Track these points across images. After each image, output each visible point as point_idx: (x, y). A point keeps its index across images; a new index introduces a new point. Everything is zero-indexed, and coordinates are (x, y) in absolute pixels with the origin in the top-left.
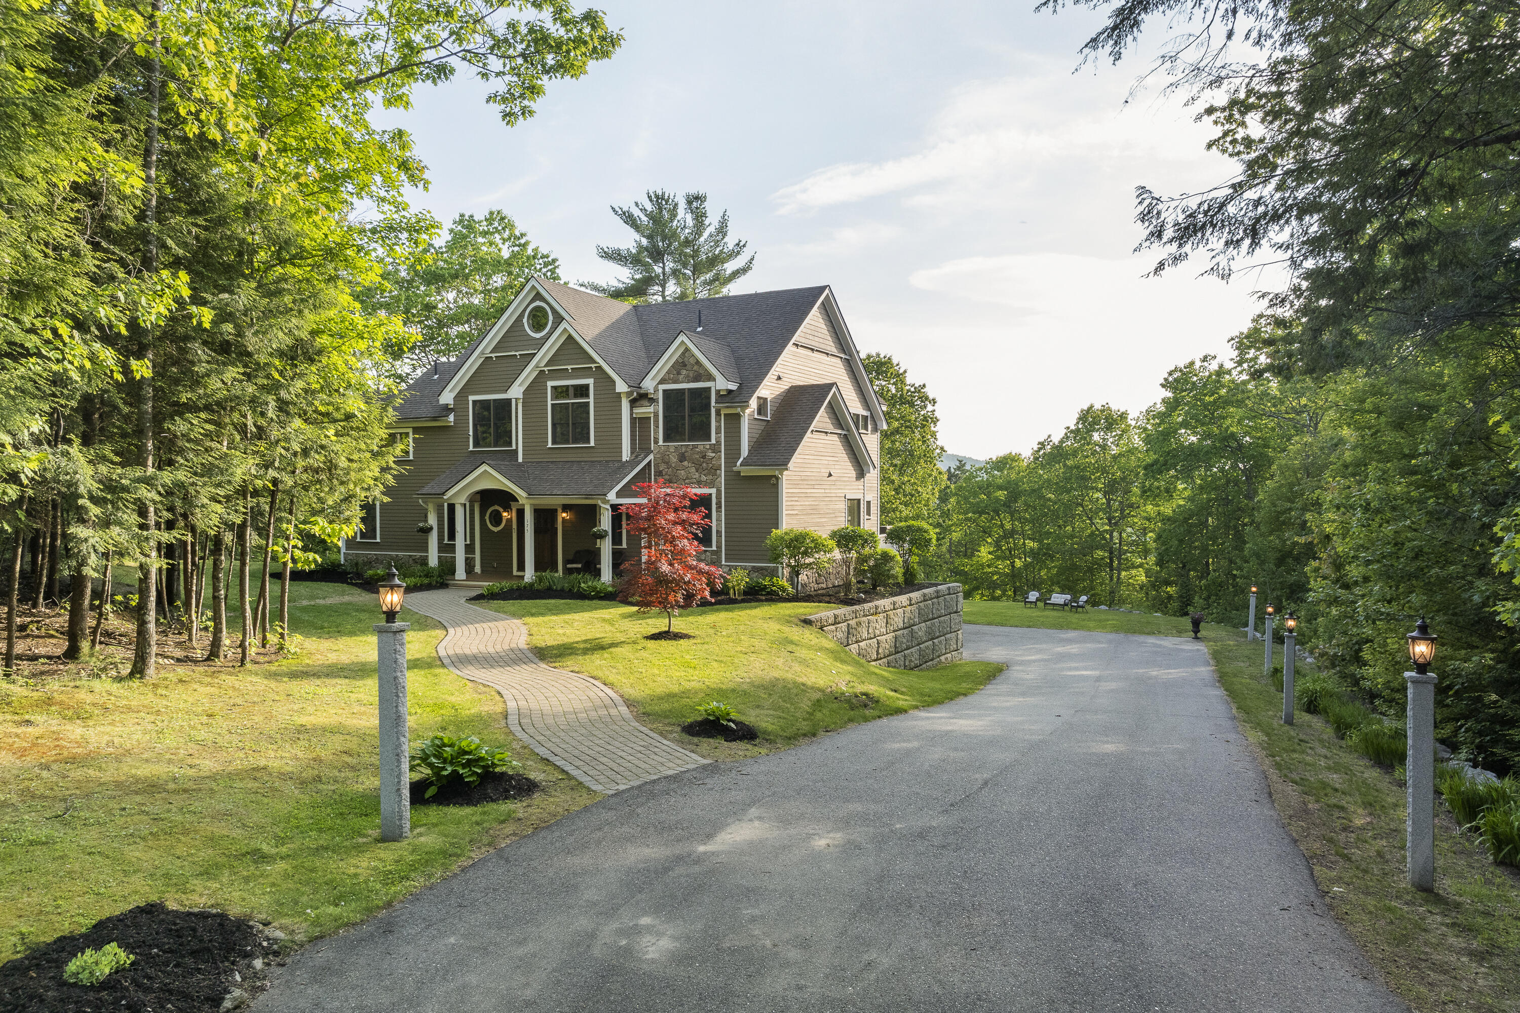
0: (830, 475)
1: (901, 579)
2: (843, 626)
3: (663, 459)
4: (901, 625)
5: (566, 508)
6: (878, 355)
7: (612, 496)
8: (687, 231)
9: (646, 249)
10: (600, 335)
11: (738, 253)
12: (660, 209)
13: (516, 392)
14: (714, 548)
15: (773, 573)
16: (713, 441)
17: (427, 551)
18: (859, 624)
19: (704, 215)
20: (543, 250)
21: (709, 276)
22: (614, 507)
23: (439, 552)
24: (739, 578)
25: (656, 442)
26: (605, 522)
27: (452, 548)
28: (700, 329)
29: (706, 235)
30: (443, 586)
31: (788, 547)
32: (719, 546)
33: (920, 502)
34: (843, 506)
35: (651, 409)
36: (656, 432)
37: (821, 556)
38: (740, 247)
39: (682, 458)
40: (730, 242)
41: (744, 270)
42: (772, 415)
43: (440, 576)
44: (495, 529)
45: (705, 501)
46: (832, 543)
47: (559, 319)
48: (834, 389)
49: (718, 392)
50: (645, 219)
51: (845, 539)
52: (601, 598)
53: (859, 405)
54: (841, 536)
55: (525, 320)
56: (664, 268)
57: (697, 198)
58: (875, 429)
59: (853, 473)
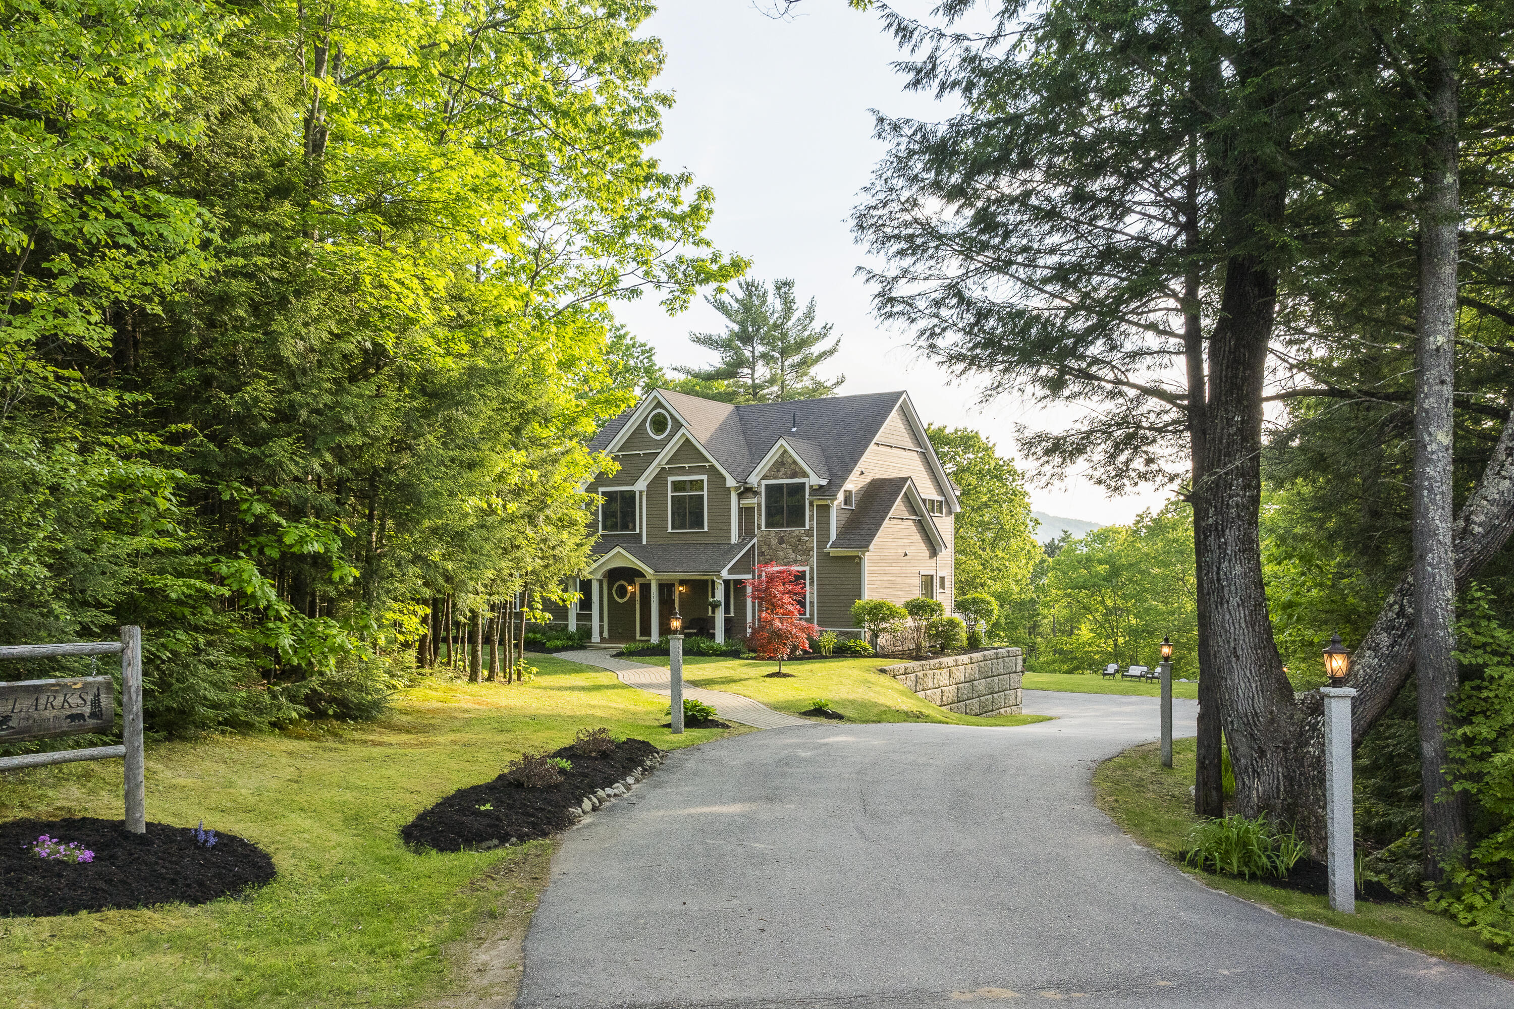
0: (906, 555)
1: (965, 642)
2: (912, 676)
3: (766, 542)
4: (962, 679)
5: (682, 583)
6: (966, 429)
7: (724, 573)
8: (776, 315)
9: (737, 334)
10: (712, 438)
11: (825, 335)
12: (750, 295)
13: (641, 486)
14: (808, 616)
15: (857, 636)
16: (807, 527)
17: (567, 620)
18: (925, 675)
19: (793, 301)
20: (640, 339)
21: (797, 359)
22: (727, 583)
23: (578, 620)
24: (829, 638)
25: (759, 527)
26: (720, 595)
27: (589, 617)
28: (794, 429)
29: (794, 319)
30: (582, 647)
31: (869, 614)
32: (812, 615)
33: (1008, 577)
34: (917, 581)
35: (755, 501)
36: (759, 519)
37: (896, 622)
38: (827, 328)
39: (781, 541)
40: (816, 326)
41: (831, 352)
42: (857, 505)
43: (580, 639)
44: (621, 601)
45: (801, 576)
46: (904, 611)
47: (678, 425)
48: (909, 482)
49: (811, 487)
50: (736, 305)
51: (915, 609)
52: (717, 655)
53: (934, 491)
54: (914, 606)
55: (648, 424)
56: (753, 352)
57: (785, 284)
58: (950, 512)
59: (927, 553)
